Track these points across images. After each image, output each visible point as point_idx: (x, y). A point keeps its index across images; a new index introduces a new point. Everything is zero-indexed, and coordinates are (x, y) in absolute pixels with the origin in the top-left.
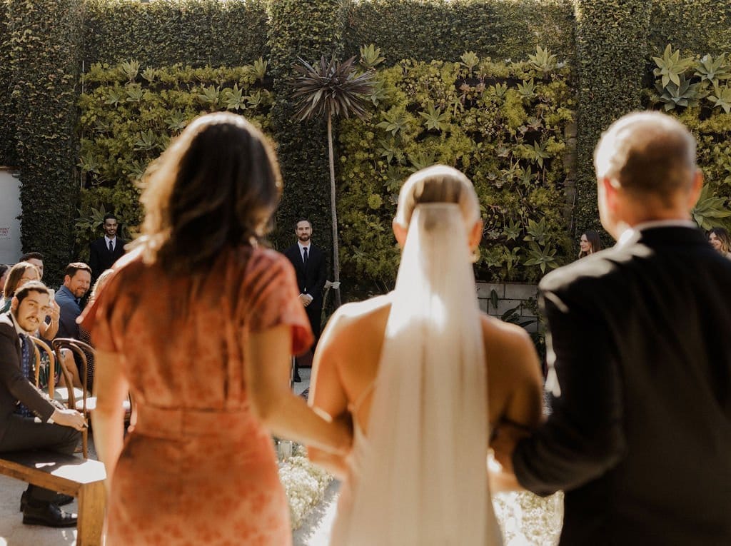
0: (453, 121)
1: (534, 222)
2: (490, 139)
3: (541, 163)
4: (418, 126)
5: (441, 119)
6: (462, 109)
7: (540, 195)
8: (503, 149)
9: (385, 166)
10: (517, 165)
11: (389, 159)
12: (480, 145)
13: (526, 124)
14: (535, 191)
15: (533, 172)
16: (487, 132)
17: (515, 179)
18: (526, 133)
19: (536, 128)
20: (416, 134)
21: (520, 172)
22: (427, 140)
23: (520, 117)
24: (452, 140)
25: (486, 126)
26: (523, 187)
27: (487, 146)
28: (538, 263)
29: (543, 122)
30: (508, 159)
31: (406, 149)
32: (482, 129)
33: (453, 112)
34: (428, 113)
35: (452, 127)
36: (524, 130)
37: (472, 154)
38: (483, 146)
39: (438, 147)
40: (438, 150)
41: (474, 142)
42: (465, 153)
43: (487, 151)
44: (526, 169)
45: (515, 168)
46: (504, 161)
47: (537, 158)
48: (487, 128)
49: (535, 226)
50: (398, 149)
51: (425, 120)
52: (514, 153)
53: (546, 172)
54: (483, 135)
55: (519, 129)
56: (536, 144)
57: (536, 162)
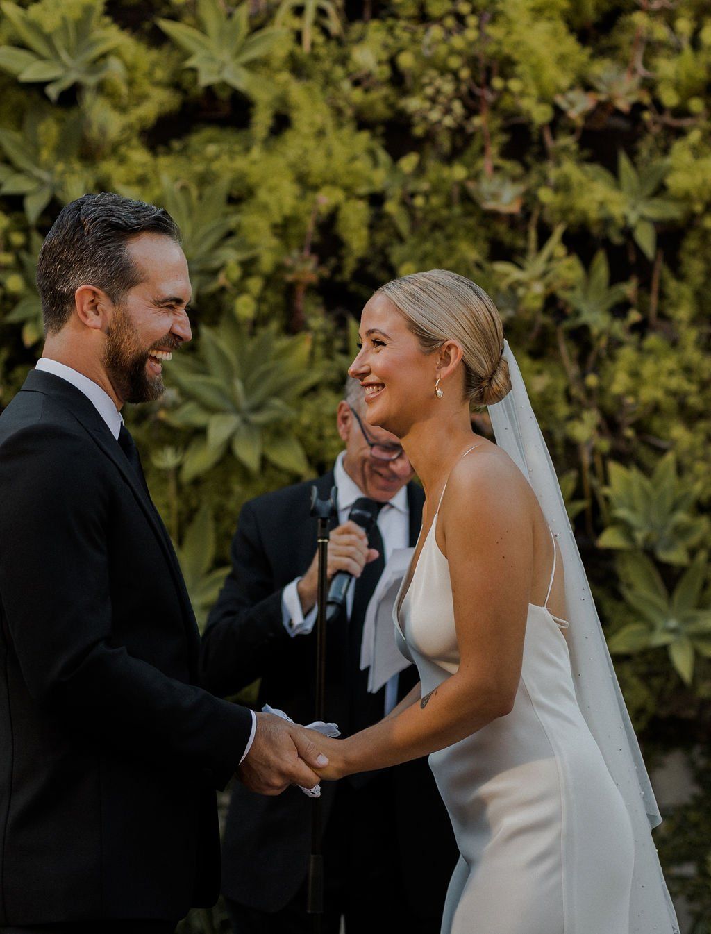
0: (297, 68)
1: (634, 475)
2: (445, 143)
3: (646, 239)
4: (157, 84)
5: (255, 53)
6: (335, 25)
7: (648, 369)
8: (497, 180)
9: (17, 239)
10: (555, 245)
11: (34, 207)
12: (409, 163)
13: (587, 86)
14: (627, 354)
15: (617, 277)
16: (435, 116)
17: (551, 301)
18: (589, 116)
19: (623, 105)
20: (148, 111)
21: (568, 269)
22: (195, 140)
23: (562, 60)
24: (295, 145)
25: (429, 91)
26: (581, 336)
27: (435, 168)
28: (659, 639)
29: (649, 85)
30: (516, 223)
31: (108, 167)
32: (413, 104)
33: (298, 37)
34: (200, 26)
35: (297, 92)
36: (579, 106)
37: (376, 200)
38: (420, 170)
39: (241, 163)
40: (240, 177)
41: (383, 157)
42: (349, 191)
43: (435, 190)
44: (587, 262)
45: (551, 259)
46: (502, 228)
47: (633, 218)
48: (433, 100)
49: (636, 490)
50: (77, 166)
51: (187, 55)
52: (545, 195)
53: (662, 283)
54: (419, 131)
55: (561, 101)
56: (624, 162)
57: (628, 232)
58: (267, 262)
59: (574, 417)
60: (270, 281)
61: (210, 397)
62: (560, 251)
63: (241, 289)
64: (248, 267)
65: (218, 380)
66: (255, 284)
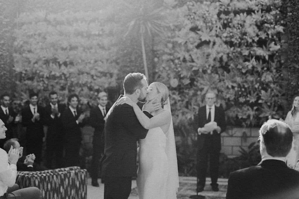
0: (217, 36)
1: (264, 92)
2: (238, 45)
3: (267, 58)
4: (197, 39)
5: (210, 35)
6: (222, 29)
7: (267, 76)
8: (245, 50)
9: (180, 63)
10: (254, 59)
11: (182, 59)
12: (233, 48)
13: (258, 35)
14: (264, 74)
15: (263, 63)
16: (236, 41)
17: (253, 67)
18: (258, 41)
19: (264, 38)
20: (196, 44)
21: (255, 63)
22: (203, 47)
23: (254, 32)
24: (216, 46)
25: (235, 38)
26: (257, 72)
27: (237, 49)
28: (267, 115)
29: (268, 34)
30: (248, 56)
31: (191, 52)
32: (233, 40)
33: (216, 31)
34: (203, 32)
35: (217, 39)
36: (256, 39)
37: (228, 54)
39: (208, 50)
40: (208, 53)
41: (229, 47)
42: (224, 53)
43: (236, 52)
44: (259, 61)
46: (246, 57)
47: (265, 55)
48: (236, 39)
49: (265, 94)
50: (186, 53)
51: (201, 36)
52: (252, 52)
53: (270, 63)
54: (234, 43)
55: (254, 39)
56: (264, 47)
57: (264, 57)
58: (212, 65)
59: (256, 84)
60: (213, 67)
61: (204, 84)
62: (254, 60)
63: (208, 69)
64: (209, 66)
65: (206, 81)
66: (211, 68)
